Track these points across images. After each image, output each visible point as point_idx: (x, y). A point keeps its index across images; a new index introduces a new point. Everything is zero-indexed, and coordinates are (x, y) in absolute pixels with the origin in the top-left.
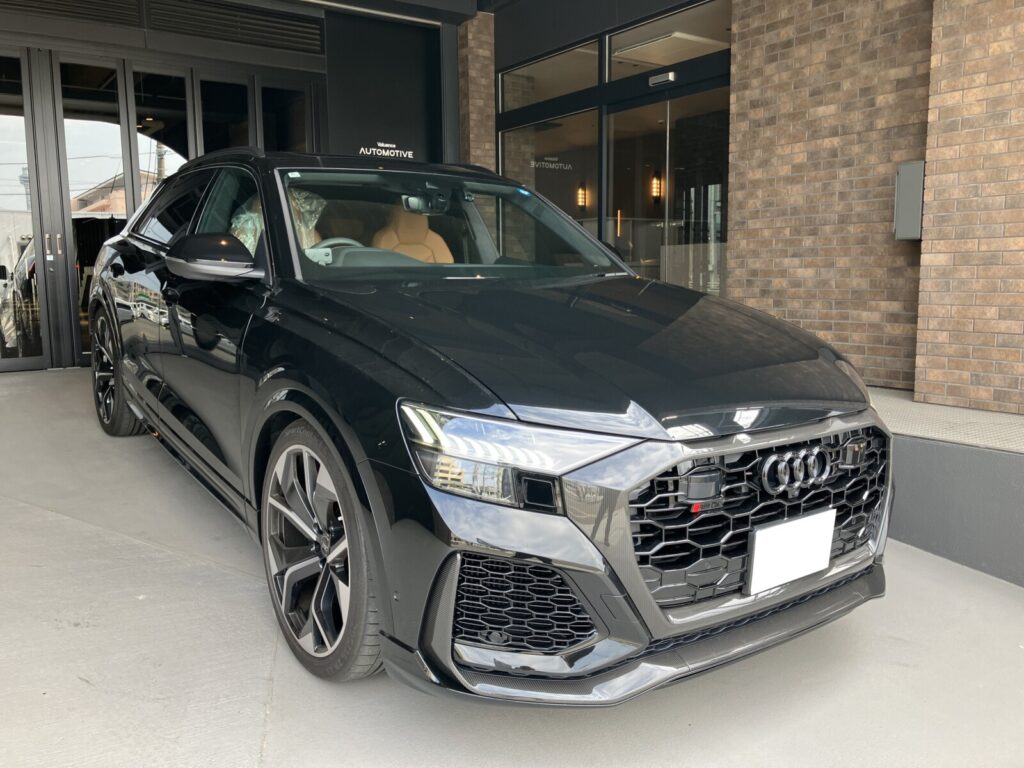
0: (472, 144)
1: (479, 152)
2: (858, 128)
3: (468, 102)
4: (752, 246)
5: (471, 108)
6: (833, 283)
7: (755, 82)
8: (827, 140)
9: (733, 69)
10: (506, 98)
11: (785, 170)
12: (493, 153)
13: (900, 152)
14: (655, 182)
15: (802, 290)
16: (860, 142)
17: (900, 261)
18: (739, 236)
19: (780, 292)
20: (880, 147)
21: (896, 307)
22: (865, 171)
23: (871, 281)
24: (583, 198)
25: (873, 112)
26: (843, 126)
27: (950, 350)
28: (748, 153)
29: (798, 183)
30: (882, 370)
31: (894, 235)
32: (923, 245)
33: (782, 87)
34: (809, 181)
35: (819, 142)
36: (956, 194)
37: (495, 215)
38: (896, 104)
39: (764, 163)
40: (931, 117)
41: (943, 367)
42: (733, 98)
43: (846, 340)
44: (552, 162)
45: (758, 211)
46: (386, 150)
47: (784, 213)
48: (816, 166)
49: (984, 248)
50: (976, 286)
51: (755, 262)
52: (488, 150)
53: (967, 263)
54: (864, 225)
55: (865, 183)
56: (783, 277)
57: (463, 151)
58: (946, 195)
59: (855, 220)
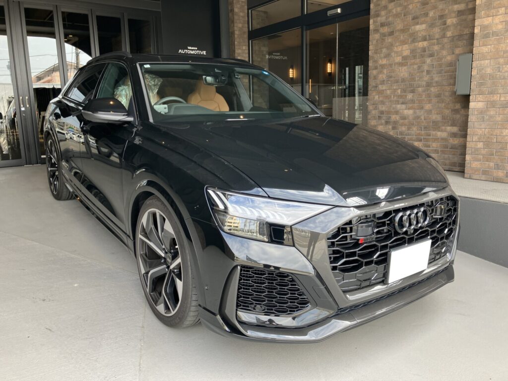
0: (236, 47)
1: (240, 51)
2: (437, 36)
3: (234, 26)
4: (381, 99)
5: (235, 28)
6: (423, 118)
7: (383, 13)
8: (420, 43)
9: (372, 6)
10: (253, 23)
11: (398, 59)
12: (247, 51)
13: (459, 49)
14: (329, 65)
15: (406, 121)
16: (438, 44)
17: (458, 106)
18: (374, 94)
19: (395, 123)
20: (449, 47)
21: (455, 129)
22: (440, 59)
23: (442, 116)
24: (292, 73)
25: (445, 27)
27: (484, 152)
28: (379, 50)
29: (405, 66)
30: (447, 162)
31: (455, 93)
32: (471, 98)
33: (397, 15)
34: (411, 65)
35: (416, 44)
36: (489, 71)
37: (248, 84)
38: (457, 24)
39: (387, 56)
40: (476, 31)
41: (480, 160)
42: (371, 21)
43: (429, 147)
44: (277, 56)
45: (384, 81)
46: (192, 51)
47: (397, 82)
48: (415, 57)
49: (502, 99)
50: (499, 118)
51: (382, 107)
52: (245, 50)
53: (494, 107)
54: (439, 87)
55: (440, 65)
56: (397, 114)
57: (232, 51)
58: (483, 71)
59: (434, 85)
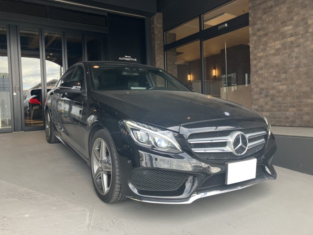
0: (156, 56)
2: (301, 32)
4: (261, 80)
5: (156, 44)
6: (295, 90)
7: (259, 22)
8: (289, 38)
9: (250, 19)
10: (167, 41)
11: (273, 51)
14: (214, 71)
15: (282, 94)
16: (303, 38)
18: (255, 77)
19: (273, 95)
22: (305, 48)
23: (311, 88)
24: (190, 77)
25: (307, 26)
26: (295, 33)
28: (257, 47)
29: (278, 55)
33: (270, 22)
34: (282, 54)
35: (286, 39)
39: (264, 50)
42: (250, 29)
43: (302, 110)
44: (182, 62)
45: (262, 67)
46: (128, 58)
47: (272, 67)
48: (285, 49)
51: (262, 85)
52: (162, 57)
54: (306, 67)
55: (306, 52)
56: (274, 90)
59: (302, 66)
